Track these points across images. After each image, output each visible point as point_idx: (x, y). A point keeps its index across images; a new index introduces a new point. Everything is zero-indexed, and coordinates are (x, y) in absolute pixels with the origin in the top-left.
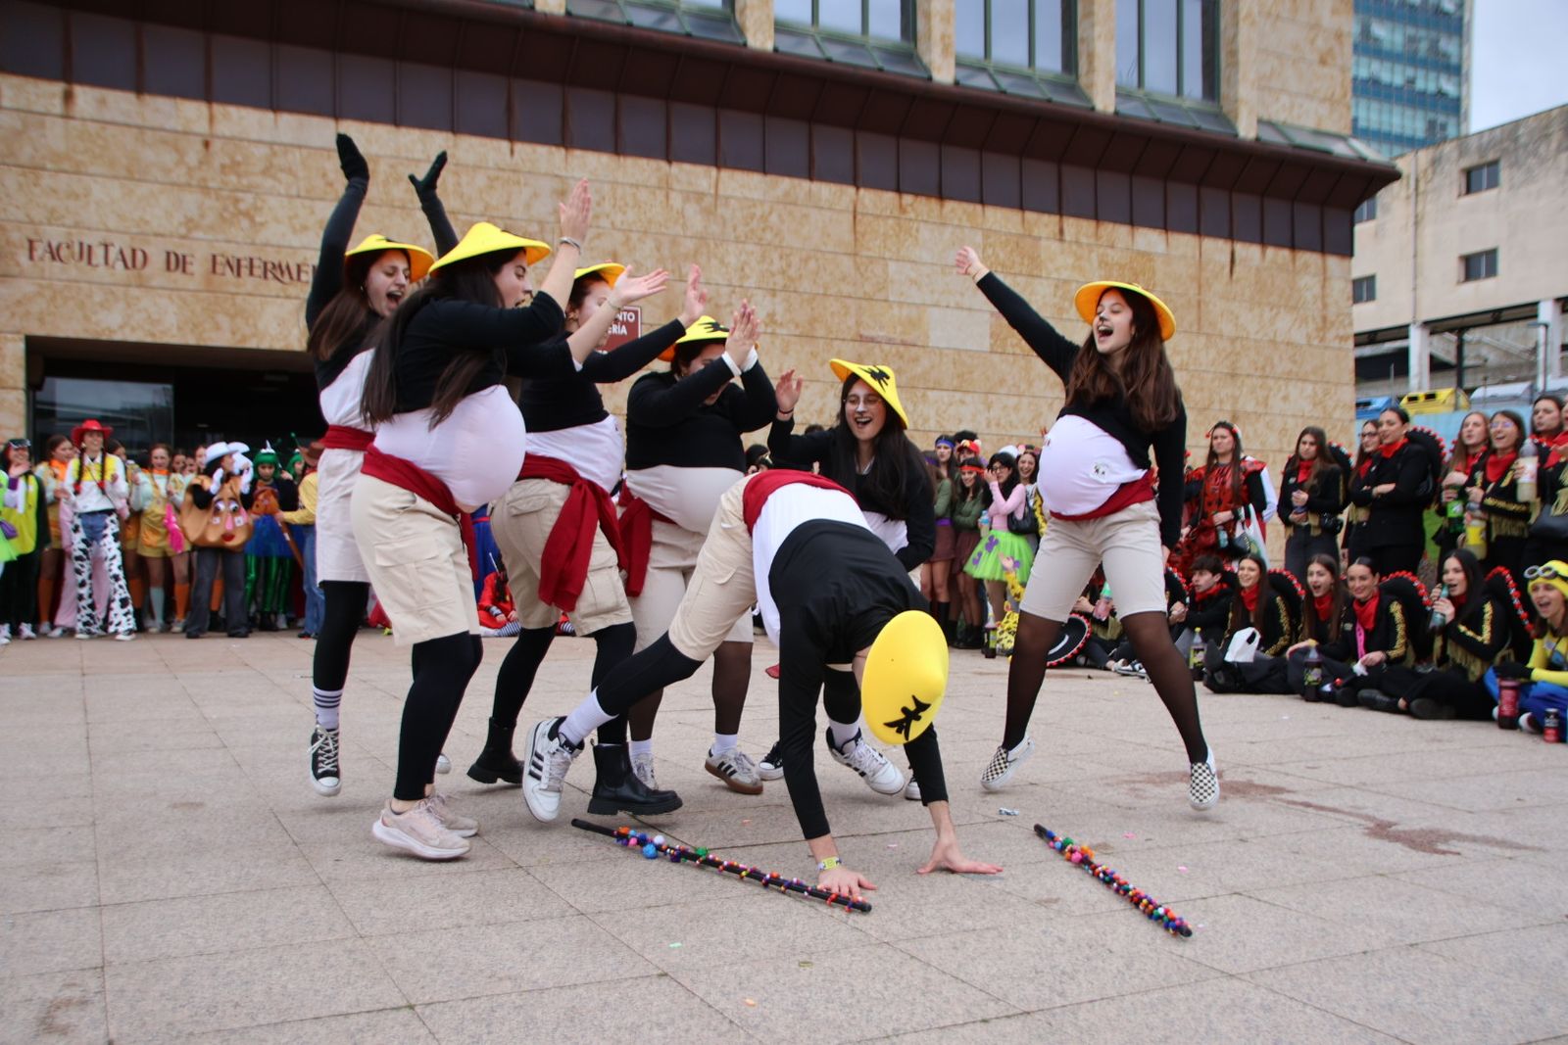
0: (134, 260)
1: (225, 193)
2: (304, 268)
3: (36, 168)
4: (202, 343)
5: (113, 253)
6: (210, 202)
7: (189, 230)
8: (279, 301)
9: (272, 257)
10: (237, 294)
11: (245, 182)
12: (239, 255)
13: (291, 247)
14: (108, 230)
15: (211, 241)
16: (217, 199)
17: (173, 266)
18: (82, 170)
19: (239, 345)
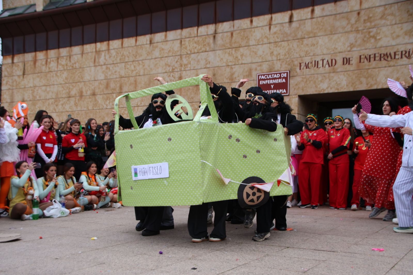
0: (332, 63)
1: (365, 31)
2: (397, 53)
3: (303, 38)
4: (355, 90)
5: (325, 62)
6: (360, 35)
7: (351, 48)
8: (386, 68)
9: (383, 51)
10: (369, 69)
11: (373, 24)
12: (370, 54)
13: (392, 46)
14: (324, 54)
15: (359, 50)
16: (362, 34)
17: (345, 63)
18: (316, 35)
19: (369, 89)
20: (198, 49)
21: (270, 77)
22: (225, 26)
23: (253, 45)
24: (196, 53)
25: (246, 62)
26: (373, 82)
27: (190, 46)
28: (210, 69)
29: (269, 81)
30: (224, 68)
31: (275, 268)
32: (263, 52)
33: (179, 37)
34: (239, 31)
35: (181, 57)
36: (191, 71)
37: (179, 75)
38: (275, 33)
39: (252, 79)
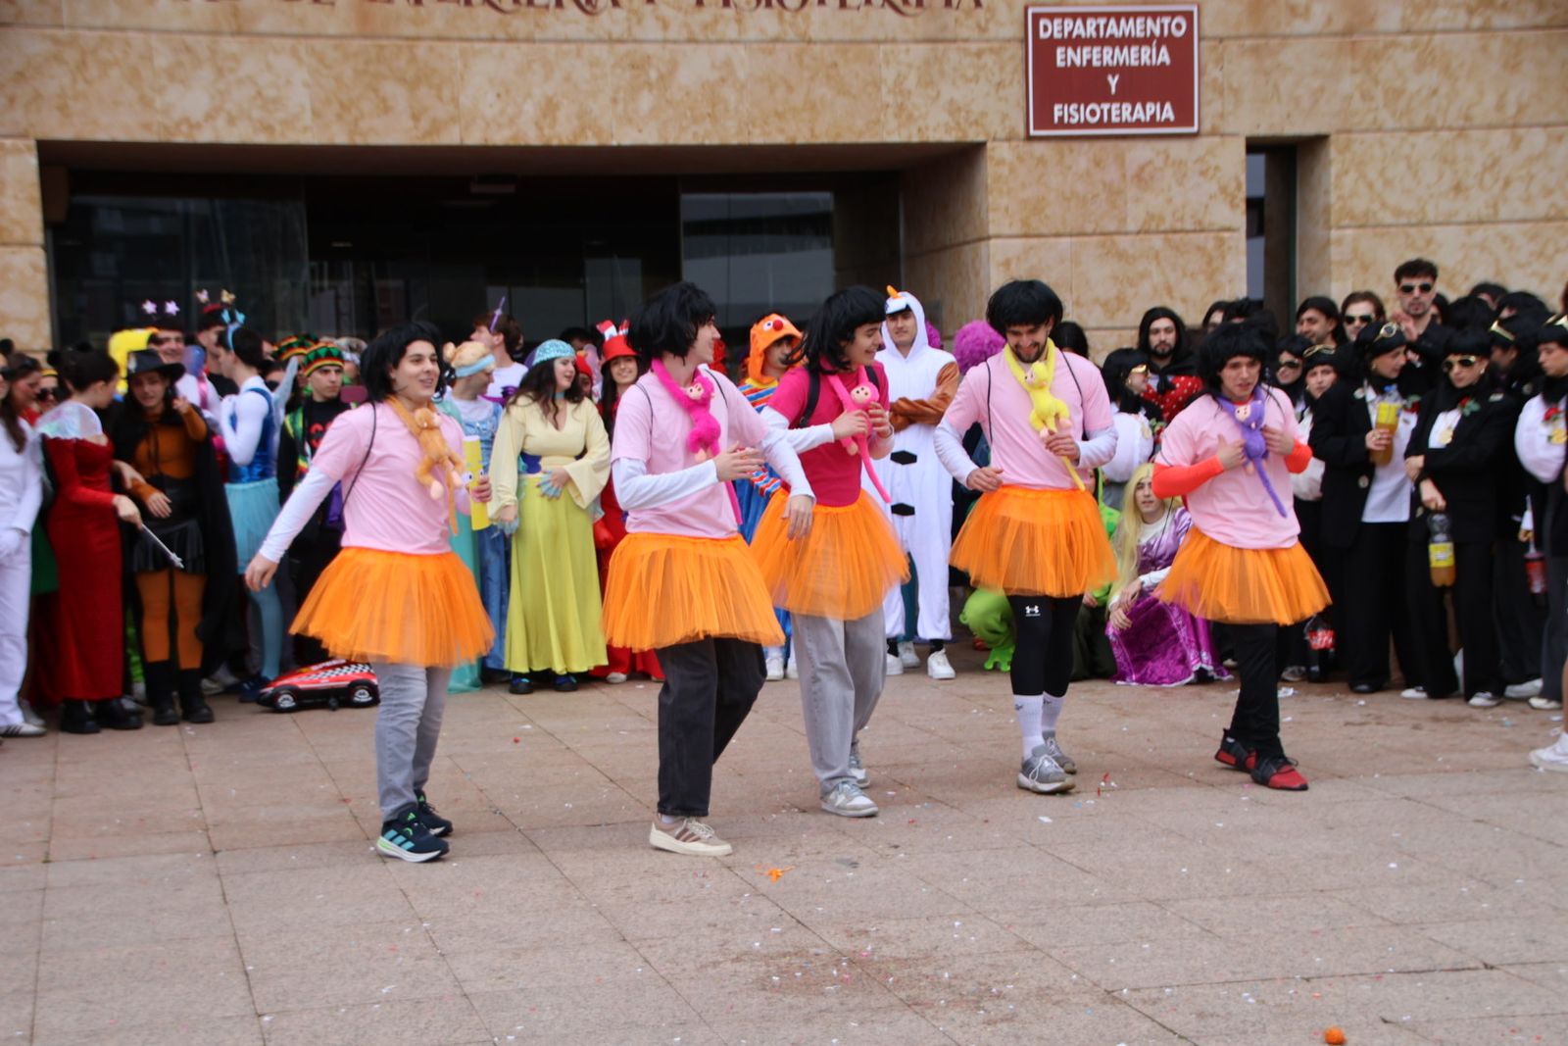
19: (428, 141)
26: (441, 111)
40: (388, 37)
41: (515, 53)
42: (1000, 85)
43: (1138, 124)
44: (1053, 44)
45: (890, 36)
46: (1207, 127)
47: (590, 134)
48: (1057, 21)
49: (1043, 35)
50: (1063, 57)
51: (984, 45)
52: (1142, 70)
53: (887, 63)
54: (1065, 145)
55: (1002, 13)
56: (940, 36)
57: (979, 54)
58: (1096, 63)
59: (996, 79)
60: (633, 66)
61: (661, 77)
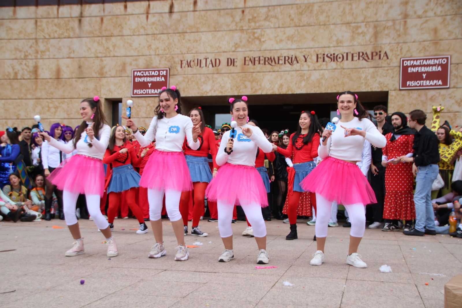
0: (216, 63)
1: (250, 31)
2: (281, 58)
3: (184, 33)
5: (209, 61)
6: (244, 35)
7: (236, 49)
8: (270, 73)
9: (268, 55)
10: (254, 72)
11: (257, 25)
12: (255, 56)
13: (276, 50)
14: (207, 53)
15: (244, 51)
16: (247, 34)
17: (230, 64)
18: (199, 30)
19: (254, 94)
20: (59, 33)
21: (147, 73)
22: (93, 9)
23: (128, 35)
24: (57, 38)
25: (119, 55)
26: (257, 87)
27: (48, 28)
28: (75, 59)
29: (146, 78)
30: (92, 59)
31: (151, 294)
32: (140, 44)
33: (33, 16)
34: (111, 17)
35: (37, 42)
36: (50, 60)
37: (34, 63)
38: (153, 23)
39: (126, 75)
40: (248, 72)
41: (274, 74)
42: (393, 77)
43: (431, 85)
44: (407, 67)
45: (364, 67)
46: (452, 86)
47: (290, 91)
48: (409, 61)
49: (405, 65)
50: (410, 70)
51: (388, 68)
52: (433, 72)
53: (363, 73)
54: (410, 92)
55: (394, 60)
56: (377, 66)
57: (387, 70)
58: (419, 71)
59: (392, 76)
60: (301, 76)
61: (307, 78)
